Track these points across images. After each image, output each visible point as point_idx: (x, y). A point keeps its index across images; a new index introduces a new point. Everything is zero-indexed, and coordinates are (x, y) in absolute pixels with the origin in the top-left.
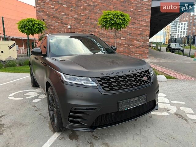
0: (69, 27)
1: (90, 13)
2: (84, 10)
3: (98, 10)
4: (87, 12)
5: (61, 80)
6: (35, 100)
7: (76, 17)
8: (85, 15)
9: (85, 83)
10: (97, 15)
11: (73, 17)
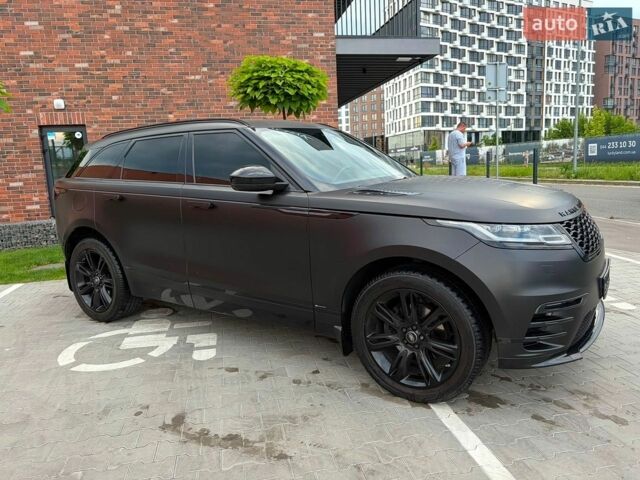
0: (59, 103)
1: (144, 57)
2: (117, 45)
3: (172, 50)
4: (129, 53)
5: (480, 240)
6: (197, 356)
7: (84, 69)
8: (123, 64)
9: (546, 239)
10: (166, 65)
11: (73, 68)
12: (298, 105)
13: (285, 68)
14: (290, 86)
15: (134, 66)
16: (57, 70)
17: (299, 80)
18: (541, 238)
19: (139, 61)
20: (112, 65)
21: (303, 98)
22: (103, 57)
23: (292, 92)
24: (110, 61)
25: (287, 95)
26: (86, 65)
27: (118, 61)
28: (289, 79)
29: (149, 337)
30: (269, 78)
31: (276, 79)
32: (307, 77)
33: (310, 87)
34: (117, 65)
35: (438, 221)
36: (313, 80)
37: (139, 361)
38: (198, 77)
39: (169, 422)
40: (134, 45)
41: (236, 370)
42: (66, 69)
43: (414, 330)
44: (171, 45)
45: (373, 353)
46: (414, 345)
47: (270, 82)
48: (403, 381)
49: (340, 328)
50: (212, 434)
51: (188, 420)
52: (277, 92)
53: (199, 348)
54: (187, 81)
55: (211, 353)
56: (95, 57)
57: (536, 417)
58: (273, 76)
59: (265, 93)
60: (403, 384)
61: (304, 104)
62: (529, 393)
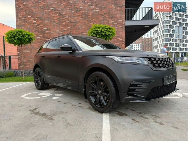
1: (72, 28)
2: (66, 26)
3: (80, 26)
4: (69, 28)
5: (116, 61)
6: (54, 98)
7: (58, 32)
8: (67, 31)
9: (138, 62)
10: (78, 30)
11: (55, 32)
12: (106, 37)
13: (102, 27)
14: (103, 32)
15: (70, 31)
16: (52, 32)
17: (106, 30)
18: (136, 61)
19: (71, 29)
20: (65, 31)
21: (107, 36)
22: (63, 29)
23: (103, 34)
24: (64, 30)
25: (102, 35)
26: (58, 31)
27: (66, 30)
28: (103, 30)
29: (46, 94)
30: (97, 30)
31: (99, 30)
32: (109, 30)
33: (109, 32)
34: (66, 31)
35: (106, 56)
36: (110, 30)
37: (39, 97)
38: (86, 33)
39: (32, 109)
40: (70, 25)
41: (60, 101)
42: (54, 32)
43: (100, 90)
44: (79, 25)
45: (91, 97)
46: (100, 94)
47: (98, 31)
48: (97, 106)
49: (84, 90)
50: (40, 113)
51: (37, 109)
52: (99, 34)
53: (56, 96)
54: (83, 34)
55: (58, 98)
56: (61, 29)
57: (133, 120)
58: (98, 30)
59: (97, 34)
60: (97, 107)
61: (107, 37)
62: (138, 114)
